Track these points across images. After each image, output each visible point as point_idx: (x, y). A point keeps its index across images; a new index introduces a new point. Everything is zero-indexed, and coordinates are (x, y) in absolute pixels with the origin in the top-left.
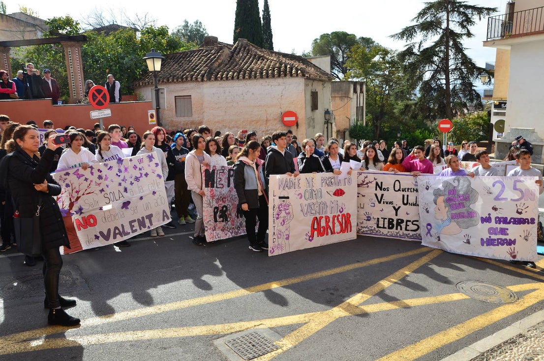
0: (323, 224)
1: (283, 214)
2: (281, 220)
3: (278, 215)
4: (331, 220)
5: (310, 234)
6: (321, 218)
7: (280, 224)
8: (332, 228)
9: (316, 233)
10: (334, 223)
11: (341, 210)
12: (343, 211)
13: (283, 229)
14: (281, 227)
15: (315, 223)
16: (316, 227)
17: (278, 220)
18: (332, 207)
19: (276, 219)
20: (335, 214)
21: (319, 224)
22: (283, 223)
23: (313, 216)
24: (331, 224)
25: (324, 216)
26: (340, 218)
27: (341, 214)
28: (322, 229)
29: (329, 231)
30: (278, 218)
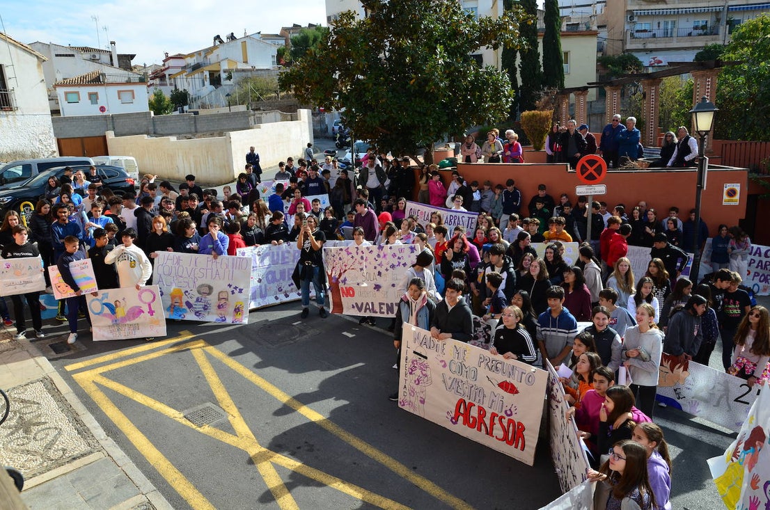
0: (474, 412)
1: (418, 372)
2: (414, 377)
3: (412, 371)
4: (488, 415)
5: (453, 415)
6: (471, 405)
7: (413, 382)
8: (488, 426)
9: (461, 418)
10: (492, 423)
11: (509, 412)
12: (511, 415)
13: (417, 388)
14: (415, 386)
15: (462, 407)
16: (462, 411)
17: (411, 376)
18: (493, 401)
19: (408, 374)
20: (496, 412)
21: (468, 409)
22: (417, 382)
23: (460, 397)
24: (487, 420)
25: (477, 404)
26: (505, 422)
27: (507, 418)
28: (471, 419)
29: (483, 427)
30: (411, 373)
